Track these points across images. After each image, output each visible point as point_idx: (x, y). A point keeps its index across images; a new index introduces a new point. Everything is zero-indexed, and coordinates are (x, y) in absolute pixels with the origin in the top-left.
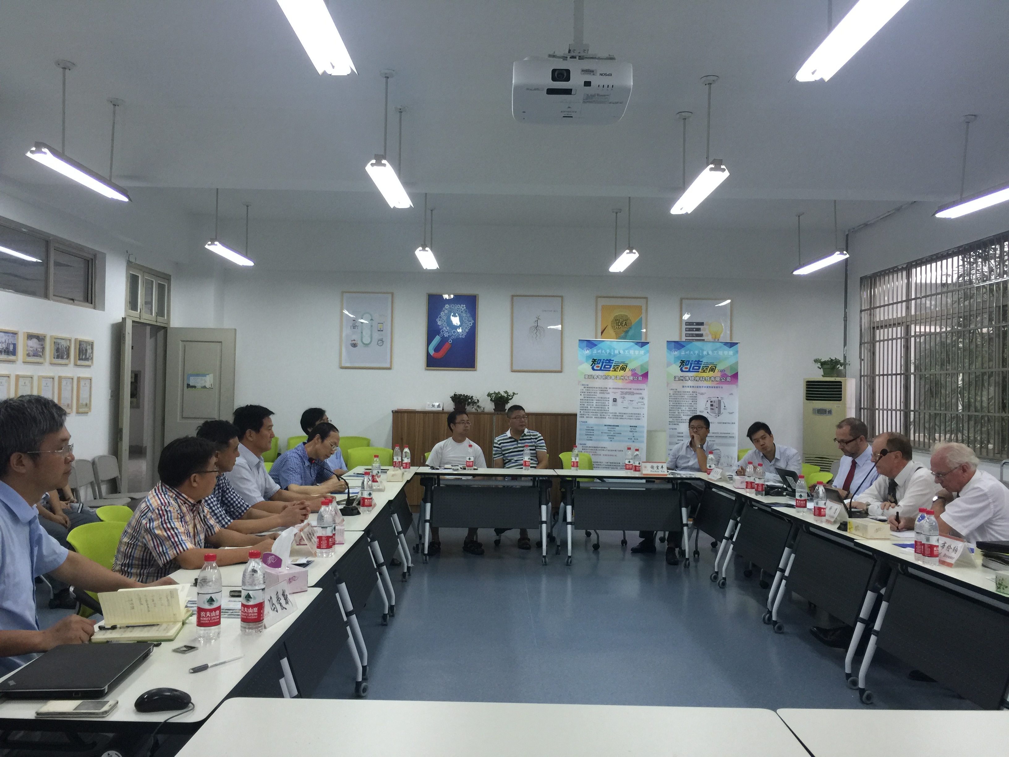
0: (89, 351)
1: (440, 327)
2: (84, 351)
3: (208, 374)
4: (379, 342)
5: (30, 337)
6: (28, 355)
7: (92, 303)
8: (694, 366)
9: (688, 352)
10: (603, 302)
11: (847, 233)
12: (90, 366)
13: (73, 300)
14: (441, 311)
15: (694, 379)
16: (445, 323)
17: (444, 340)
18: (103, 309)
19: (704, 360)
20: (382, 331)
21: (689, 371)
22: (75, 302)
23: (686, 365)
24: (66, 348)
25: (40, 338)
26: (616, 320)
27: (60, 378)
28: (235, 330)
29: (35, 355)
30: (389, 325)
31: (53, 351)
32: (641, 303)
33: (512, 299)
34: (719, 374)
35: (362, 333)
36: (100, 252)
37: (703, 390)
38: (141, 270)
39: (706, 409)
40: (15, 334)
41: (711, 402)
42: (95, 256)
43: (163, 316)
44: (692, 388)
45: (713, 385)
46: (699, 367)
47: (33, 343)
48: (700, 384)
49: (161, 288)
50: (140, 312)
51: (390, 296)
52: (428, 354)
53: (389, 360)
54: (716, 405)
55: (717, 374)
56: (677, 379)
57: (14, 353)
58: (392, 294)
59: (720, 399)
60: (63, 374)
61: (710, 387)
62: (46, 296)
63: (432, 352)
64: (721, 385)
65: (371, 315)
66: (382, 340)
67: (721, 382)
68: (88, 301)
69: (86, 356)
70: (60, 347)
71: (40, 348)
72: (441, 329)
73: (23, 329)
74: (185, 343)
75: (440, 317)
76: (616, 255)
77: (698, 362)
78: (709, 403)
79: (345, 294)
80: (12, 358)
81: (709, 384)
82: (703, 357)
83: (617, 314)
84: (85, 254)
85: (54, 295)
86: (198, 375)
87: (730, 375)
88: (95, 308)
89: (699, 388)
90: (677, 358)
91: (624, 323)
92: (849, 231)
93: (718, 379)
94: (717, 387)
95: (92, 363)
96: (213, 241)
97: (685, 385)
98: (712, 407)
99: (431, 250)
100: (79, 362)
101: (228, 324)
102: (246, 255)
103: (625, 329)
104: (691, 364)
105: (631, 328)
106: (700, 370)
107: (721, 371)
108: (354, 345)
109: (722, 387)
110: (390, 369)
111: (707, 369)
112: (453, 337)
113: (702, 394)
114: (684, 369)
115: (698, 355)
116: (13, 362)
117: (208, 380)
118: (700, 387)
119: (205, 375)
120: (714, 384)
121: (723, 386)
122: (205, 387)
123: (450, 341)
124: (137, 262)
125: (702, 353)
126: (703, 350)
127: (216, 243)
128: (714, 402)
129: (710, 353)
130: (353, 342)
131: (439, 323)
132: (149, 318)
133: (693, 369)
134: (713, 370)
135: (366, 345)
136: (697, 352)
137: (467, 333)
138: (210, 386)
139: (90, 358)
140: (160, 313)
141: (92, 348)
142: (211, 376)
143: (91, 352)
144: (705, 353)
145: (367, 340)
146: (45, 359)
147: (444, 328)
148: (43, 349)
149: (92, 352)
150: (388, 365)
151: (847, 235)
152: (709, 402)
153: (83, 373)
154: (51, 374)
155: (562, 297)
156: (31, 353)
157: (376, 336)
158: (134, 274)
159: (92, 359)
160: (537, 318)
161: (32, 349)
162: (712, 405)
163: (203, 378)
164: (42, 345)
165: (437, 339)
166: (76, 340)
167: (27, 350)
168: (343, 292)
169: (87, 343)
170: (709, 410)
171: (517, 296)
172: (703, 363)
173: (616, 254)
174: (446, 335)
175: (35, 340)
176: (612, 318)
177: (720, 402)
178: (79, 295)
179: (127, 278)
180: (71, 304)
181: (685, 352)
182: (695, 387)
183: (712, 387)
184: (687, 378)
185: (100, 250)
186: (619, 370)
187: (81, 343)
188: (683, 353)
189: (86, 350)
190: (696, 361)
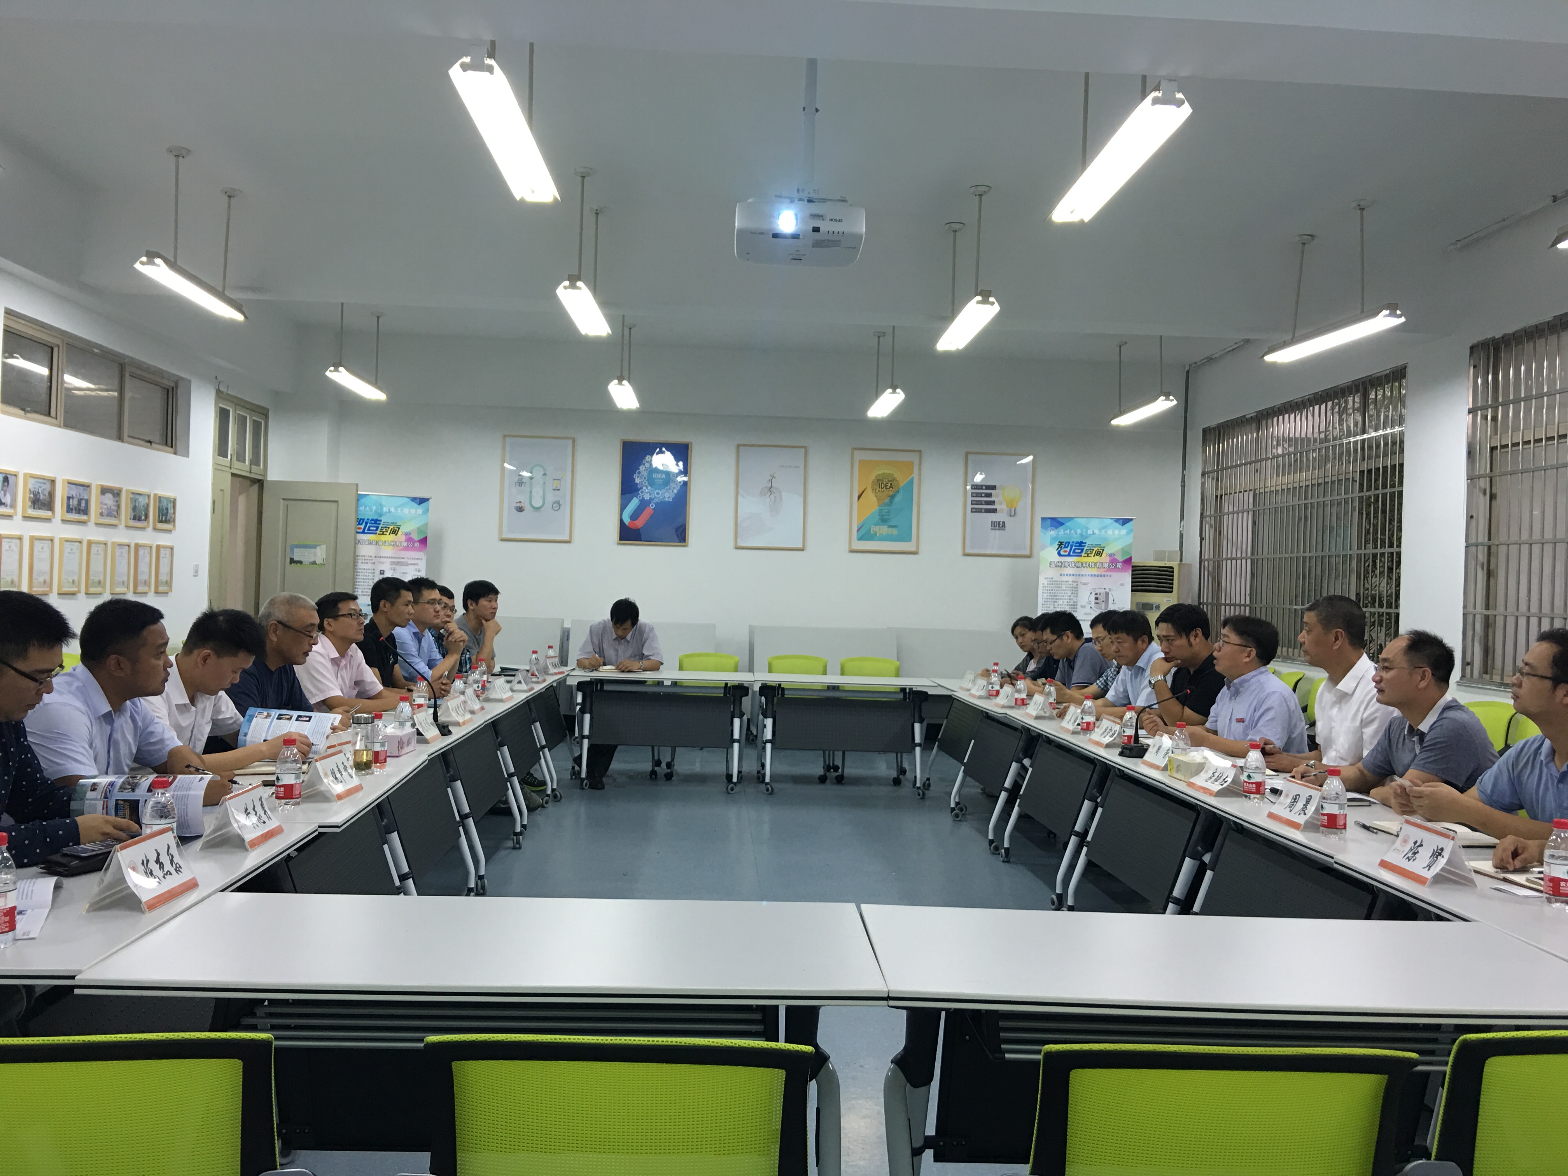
0: (171, 511)
1: (639, 486)
2: (165, 511)
3: (320, 545)
4: (554, 505)
5: (104, 490)
6: (101, 514)
7: (172, 447)
8: (1075, 549)
9: (1068, 531)
10: (859, 456)
11: (1187, 369)
12: (171, 531)
13: (150, 442)
14: (640, 465)
15: (1075, 566)
16: (645, 481)
17: (644, 504)
18: (186, 454)
19: (1089, 542)
20: (559, 490)
21: (1069, 555)
22: (153, 444)
23: (1065, 547)
24: (144, 506)
25: (116, 493)
26: (878, 480)
27: (137, 546)
28: (357, 485)
29: (109, 515)
30: (569, 481)
31: (130, 510)
32: (914, 458)
33: (738, 452)
34: (1108, 559)
35: (531, 492)
36: (183, 379)
37: (1085, 580)
38: (232, 402)
39: (1090, 602)
40: (87, 486)
41: (1096, 594)
42: (177, 383)
43: (258, 464)
44: (1072, 577)
45: (1096, 573)
46: (1082, 550)
47: (109, 499)
48: (1084, 571)
49: (256, 426)
50: (231, 459)
51: (570, 442)
52: (622, 521)
53: (568, 531)
54: (1102, 598)
55: (1105, 558)
56: (1053, 565)
57: (86, 512)
58: (574, 441)
59: (1107, 590)
60: (141, 542)
61: (1095, 575)
62: (120, 438)
63: (627, 520)
64: (1109, 574)
65: (543, 468)
66: (558, 503)
67: (1109, 569)
68: (166, 444)
69: (166, 517)
70: (137, 505)
71: (114, 505)
72: (640, 489)
73: (96, 482)
74: (287, 502)
75: (639, 473)
76: (877, 394)
77: (1081, 544)
78: (1093, 596)
79: (507, 439)
80: (83, 517)
81: (1094, 571)
82: (1087, 537)
83: (880, 473)
84: (166, 382)
85: (129, 436)
86: (305, 546)
87: (1121, 560)
88: (175, 453)
89: (1081, 577)
90: (1053, 539)
91: (889, 485)
92: (1190, 365)
93: (1106, 565)
94: (1104, 576)
95: (174, 526)
96: (336, 366)
97: (1062, 573)
98: (1097, 601)
99: (629, 382)
100: (160, 526)
101: (345, 478)
102: (375, 382)
103: (891, 493)
104: (1072, 546)
105: (898, 492)
106: (1083, 554)
107: (1110, 555)
108: (520, 509)
109: (1110, 576)
110: (569, 542)
111: (1091, 553)
112: (656, 500)
113: (1085, 584)
114: (1062, 553)
115: (1082, 535)
116: (84, 523)
117: (320, 554)
118: (1082, 575)
119: (315, 547)
120: (1101, 572)
121: (1113, 574)
122: (314, 563)
123: (652, 506)
124: (229, 392)
125: (1087, 532)
126: (1087, 529)
127: (341, 369)
128: (1100, 594)
129: (1097, 531)
130: (519, 505)
131: (637, 481)
132: (243, 468)
133: (1074, 552)
134: (1099, 554)
135: (537, 509)
136: (1079, 531)
137: (676, 494)
138: (322, 562)
139: (171, 520)
140: (255, 461)
141: (174, 507)
142: (324, 547)
143: (172, 511)
144: (1090, 532)
145: (537, 503)
146: (120, 520)
147: (645, 488)
148: (119, 506)
149: (174, 513)
150: (567, 538)
151: (1188, 372)
152: (1093, 594)
153: (163, 540)
154: (125, 541)
155: (805, 447)
156: (105, 512)
157: (551, 497)
158: (224, 407)
159: (174, 521)
160: (771, 475)
161: (105, 507)
162: (1097, 599)
163: (313, 550)
164: (117, 502)
165: (634, 503)
166: (155, 495)
167: (101, 509)
168: (505, 436)
169: (168, 499)
170: (1093, 605)
171: (744, 445)
172: (1087, 545)
173: (877, 392)
174: (647, 497)
175: (109, 496)
176: (873, 477)
177: (1107, 594)
178: (156, 437)
179: (216, 413)
180: (146, 447)
181: (1064, 531)
182: (1076, 575)
183: (1098, 576)
184: (1067, 564)
185: (183, 375)
186: (388, 533)
187: (160, 499)
188: (1062, 533)
189: (167, 509)
190: (1077, 543)
